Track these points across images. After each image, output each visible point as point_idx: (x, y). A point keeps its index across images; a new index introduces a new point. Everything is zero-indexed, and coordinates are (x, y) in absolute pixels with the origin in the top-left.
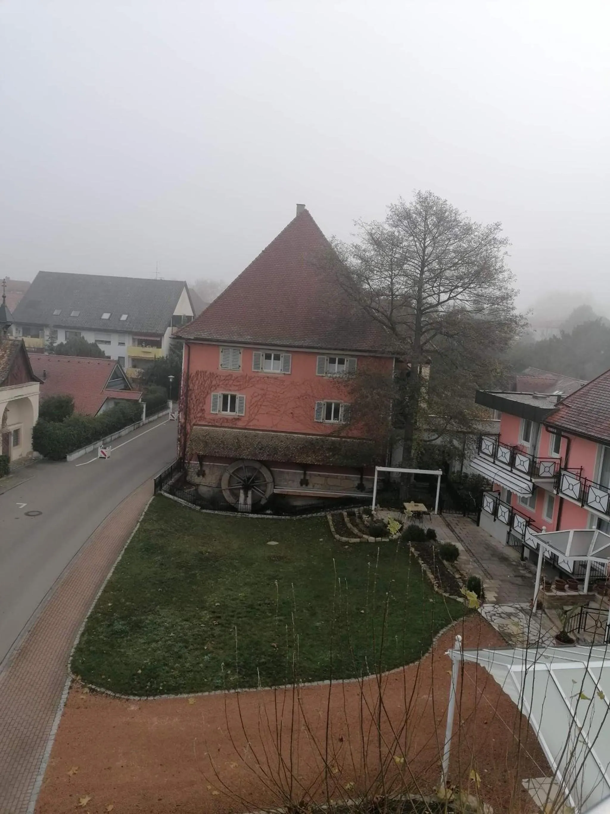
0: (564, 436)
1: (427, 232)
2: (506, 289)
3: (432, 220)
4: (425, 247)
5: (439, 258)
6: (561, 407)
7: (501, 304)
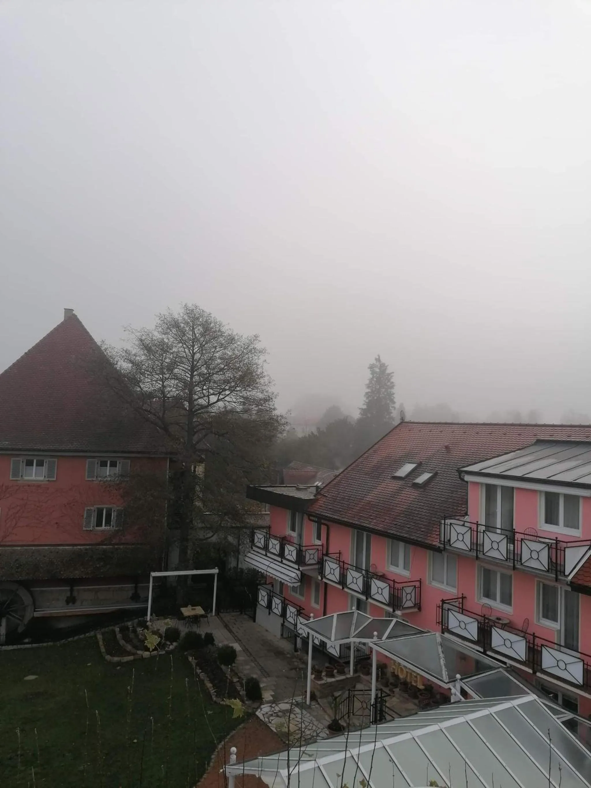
0: (324, 524)
1: (195, 340)
2: (267, 392)
3: (199, 330)
4: (194, 354)
5: (206, 364)
6: (319, 497)
7: (264, 405)
